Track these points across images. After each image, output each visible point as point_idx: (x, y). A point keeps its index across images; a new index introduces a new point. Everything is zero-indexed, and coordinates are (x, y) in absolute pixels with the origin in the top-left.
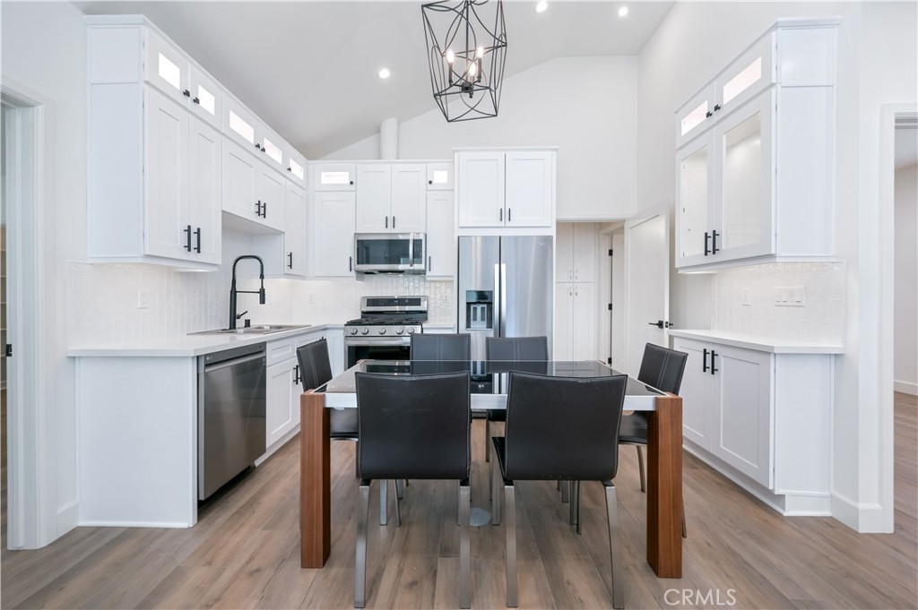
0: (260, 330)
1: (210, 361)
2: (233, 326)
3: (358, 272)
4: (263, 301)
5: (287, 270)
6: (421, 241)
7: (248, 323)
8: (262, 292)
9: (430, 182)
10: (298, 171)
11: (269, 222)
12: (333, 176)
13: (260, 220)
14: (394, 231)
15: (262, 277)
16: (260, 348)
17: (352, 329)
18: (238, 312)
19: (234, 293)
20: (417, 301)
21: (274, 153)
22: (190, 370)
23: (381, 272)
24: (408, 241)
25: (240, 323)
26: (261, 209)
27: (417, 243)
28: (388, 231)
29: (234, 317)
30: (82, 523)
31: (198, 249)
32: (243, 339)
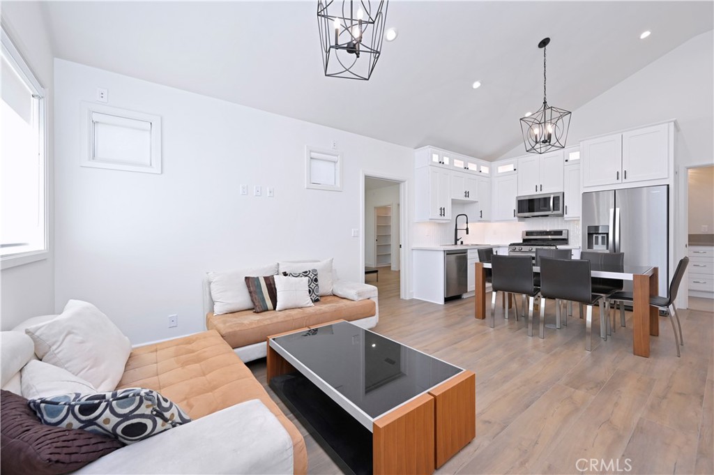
0: (467, 245)
1: (448, 253)
2: (456, 244)
3: (519, 217)
4: (467, 233)
5: (480, 218)
6: (559, 197)
7: (462, 243)
8: (467, 229)
9: (567, 161)
10: (485, 170)
11: (471, 198)
12: (505, 168)
13: (467, 199)
14: (541, 193)
15: (467, 223)
16: (465, 252)
17: (513, 247)
18: (458, 238)
19: (456, 230)
20: (560, 233)
21: (472, 167)
22: (442, 255)
23: (533, 216)
24: (550, 198)
25: (459, 242)
26: (467, 194)
27: (556, 199)
28: (538, 193)
29: (456, 240)
30: (414, 298)
31: (444, 215)
32: (459, 247)
